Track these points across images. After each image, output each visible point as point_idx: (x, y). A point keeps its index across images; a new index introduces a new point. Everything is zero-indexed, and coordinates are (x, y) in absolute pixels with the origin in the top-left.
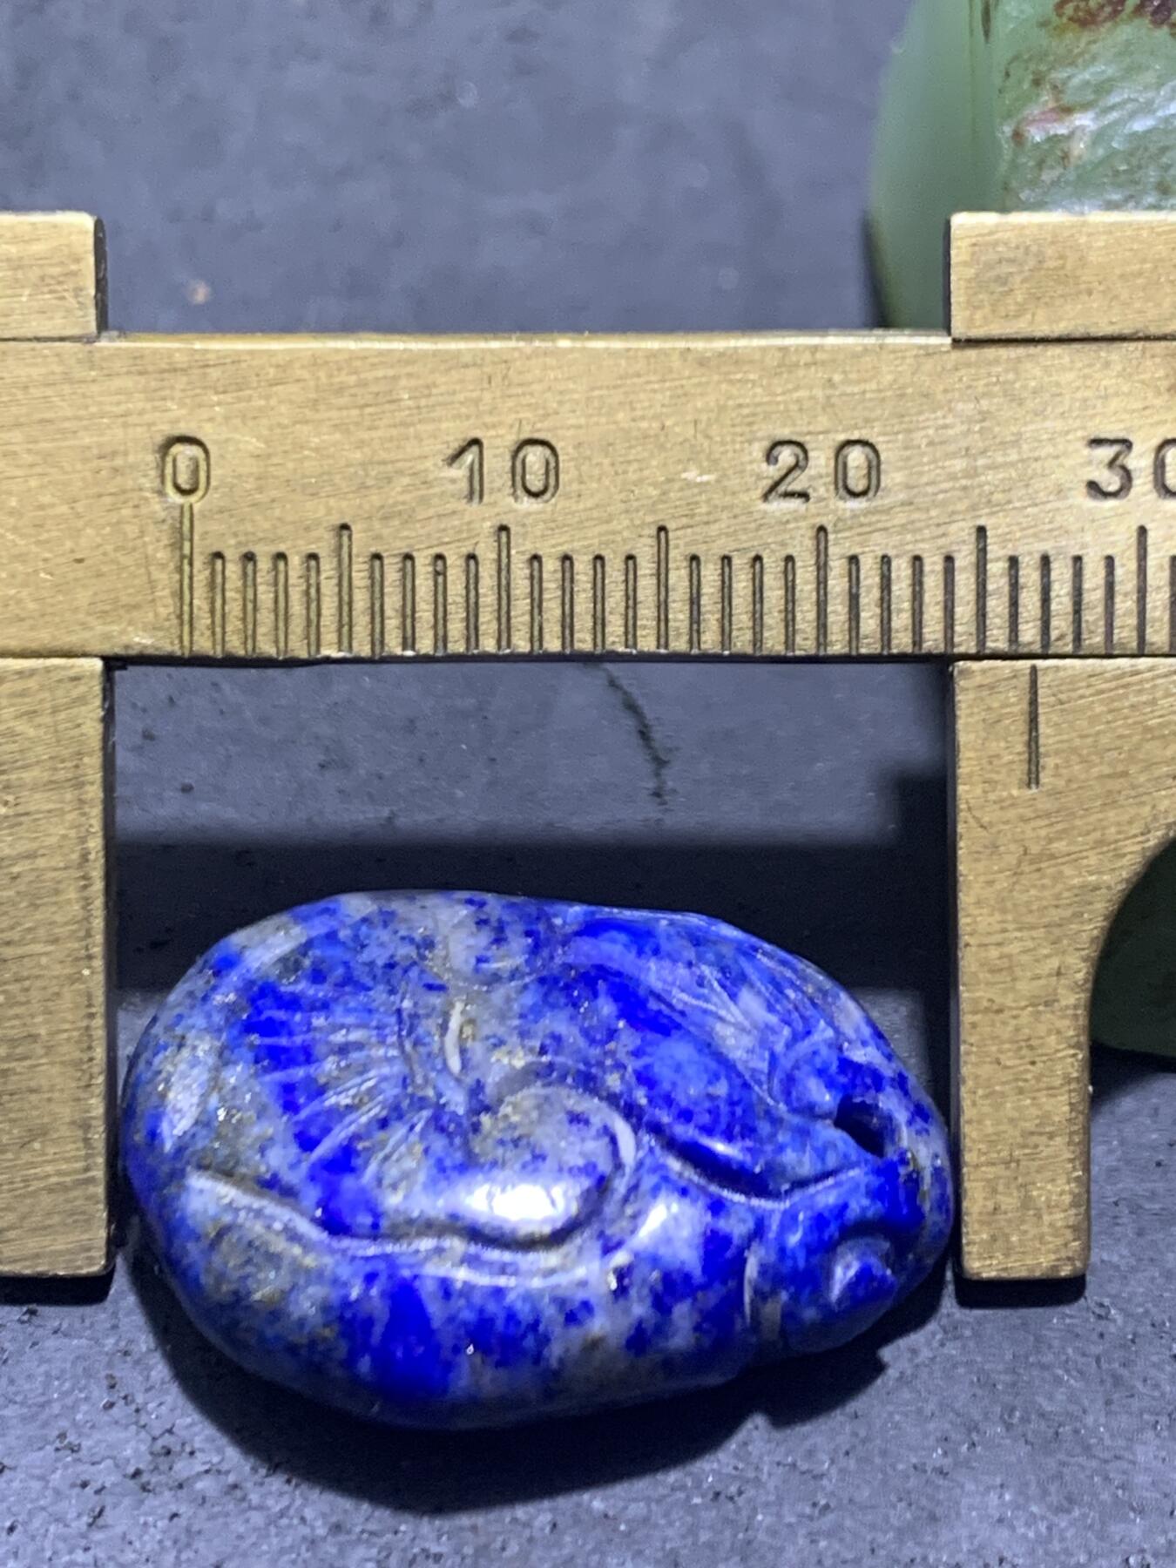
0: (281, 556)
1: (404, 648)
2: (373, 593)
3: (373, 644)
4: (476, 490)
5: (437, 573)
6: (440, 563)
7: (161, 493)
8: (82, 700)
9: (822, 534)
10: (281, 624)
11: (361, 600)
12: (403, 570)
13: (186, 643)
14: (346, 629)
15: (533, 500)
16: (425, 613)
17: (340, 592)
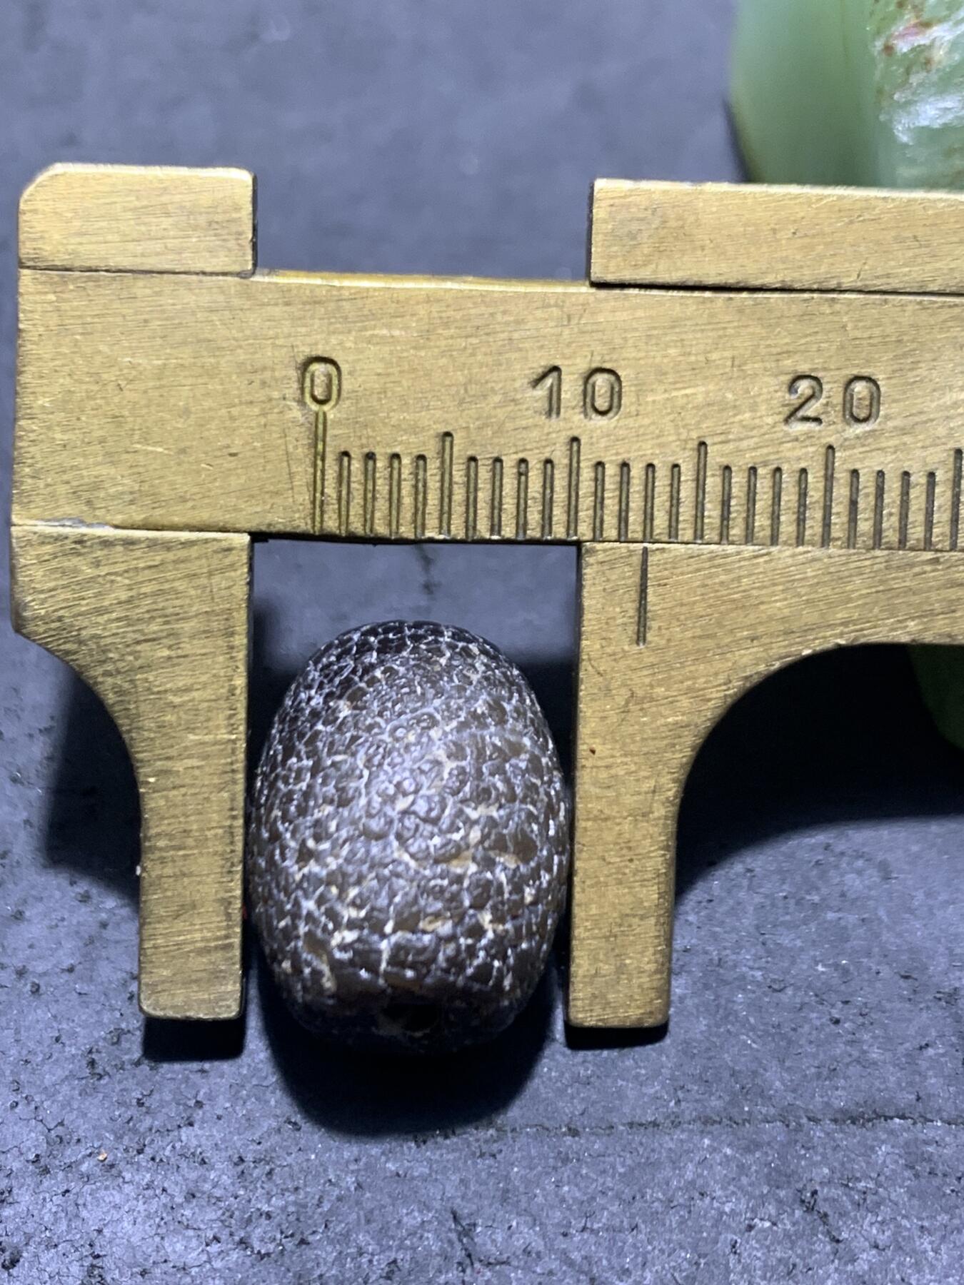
0: (396, 456)
1: (492, 534)
2: (468, 488)
3: (467, 529)
4: (553, 406)
5: (520, 474)
6: (523, 466)
7: (301, 402)
8: (232, 566)
9: (830, 452)
10: (394, 513)
11: (459, 495)
12: (493, 470)
13: (318, 525)
14: (445, 516)
15: (599, 417)
16: (509, 505)
17: (442, 485)
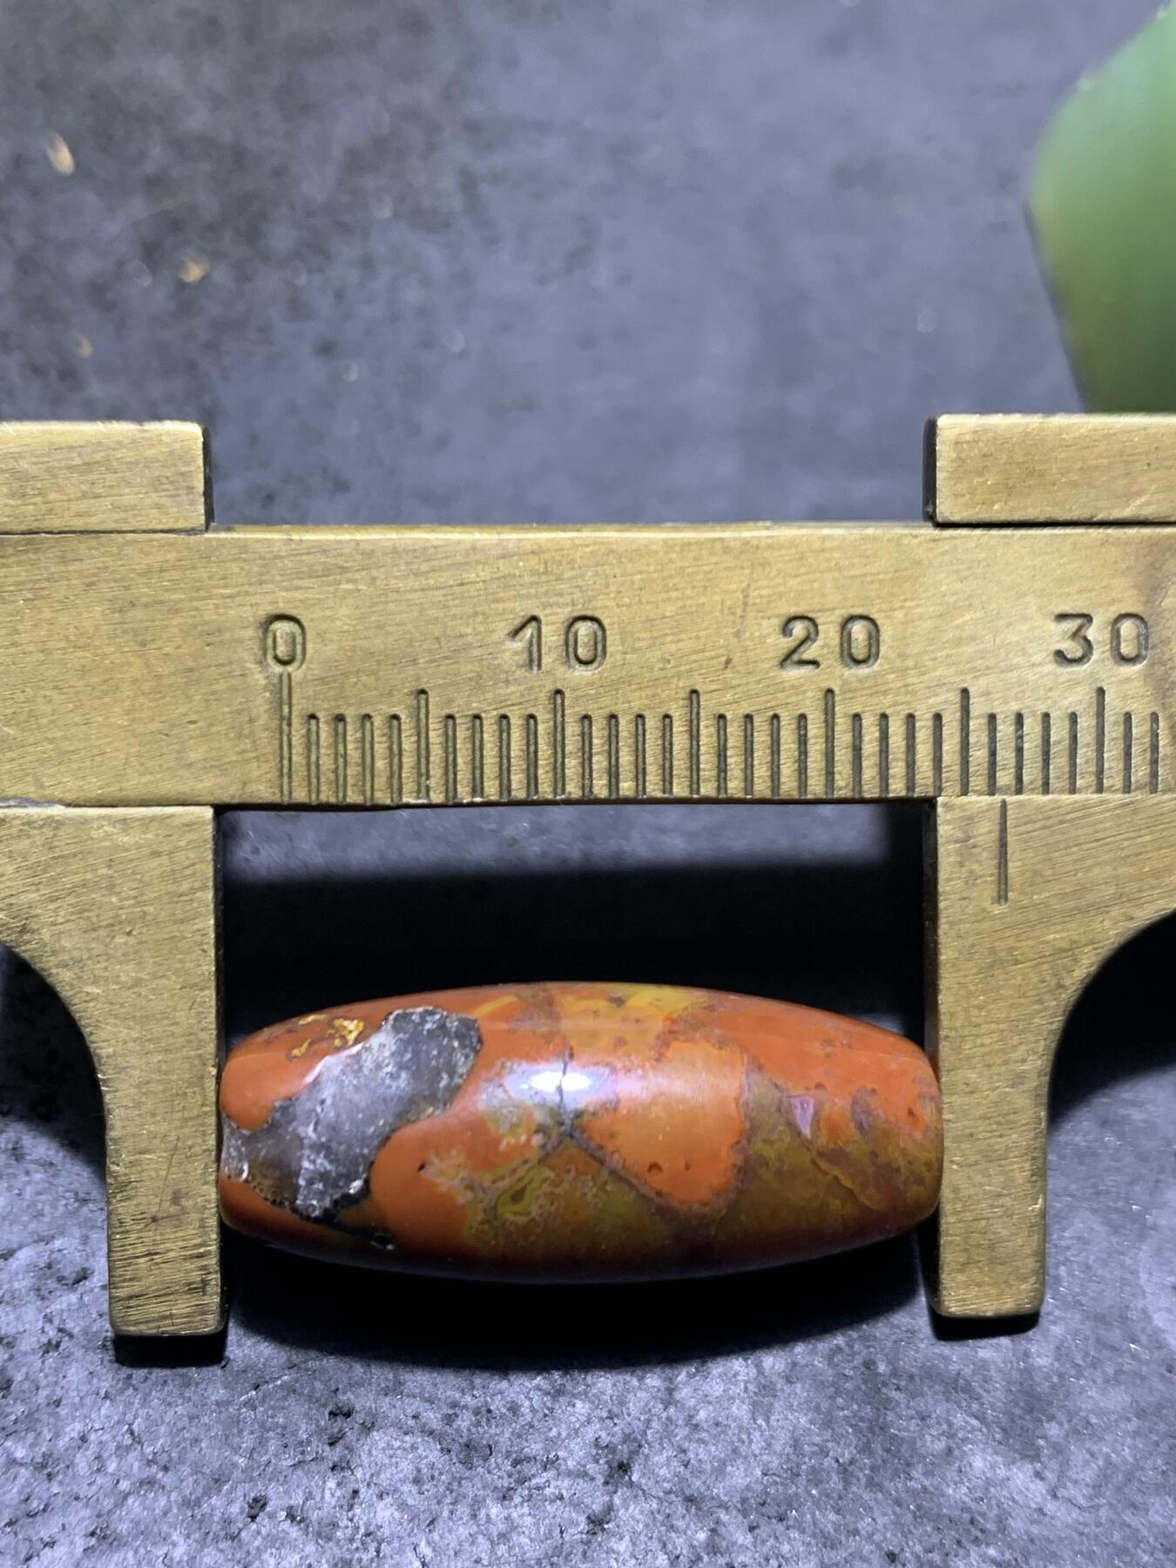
0: (368, 717)
1: (474, 796)
2: (447, 748)
3: (447, 790)
4: (533, 659)
5: (501, 732)
6: (504, 722)
7: (261, 662)
9: (830, 695)
10: (368, 777)
11: (436, 754)
12: (473, 727)
13: (286, 792)
14: (423, 779)
15: (583, 668)
16: (491, 764)
17: (419, 748)
